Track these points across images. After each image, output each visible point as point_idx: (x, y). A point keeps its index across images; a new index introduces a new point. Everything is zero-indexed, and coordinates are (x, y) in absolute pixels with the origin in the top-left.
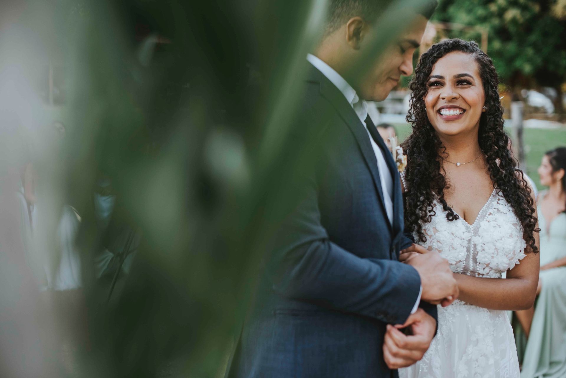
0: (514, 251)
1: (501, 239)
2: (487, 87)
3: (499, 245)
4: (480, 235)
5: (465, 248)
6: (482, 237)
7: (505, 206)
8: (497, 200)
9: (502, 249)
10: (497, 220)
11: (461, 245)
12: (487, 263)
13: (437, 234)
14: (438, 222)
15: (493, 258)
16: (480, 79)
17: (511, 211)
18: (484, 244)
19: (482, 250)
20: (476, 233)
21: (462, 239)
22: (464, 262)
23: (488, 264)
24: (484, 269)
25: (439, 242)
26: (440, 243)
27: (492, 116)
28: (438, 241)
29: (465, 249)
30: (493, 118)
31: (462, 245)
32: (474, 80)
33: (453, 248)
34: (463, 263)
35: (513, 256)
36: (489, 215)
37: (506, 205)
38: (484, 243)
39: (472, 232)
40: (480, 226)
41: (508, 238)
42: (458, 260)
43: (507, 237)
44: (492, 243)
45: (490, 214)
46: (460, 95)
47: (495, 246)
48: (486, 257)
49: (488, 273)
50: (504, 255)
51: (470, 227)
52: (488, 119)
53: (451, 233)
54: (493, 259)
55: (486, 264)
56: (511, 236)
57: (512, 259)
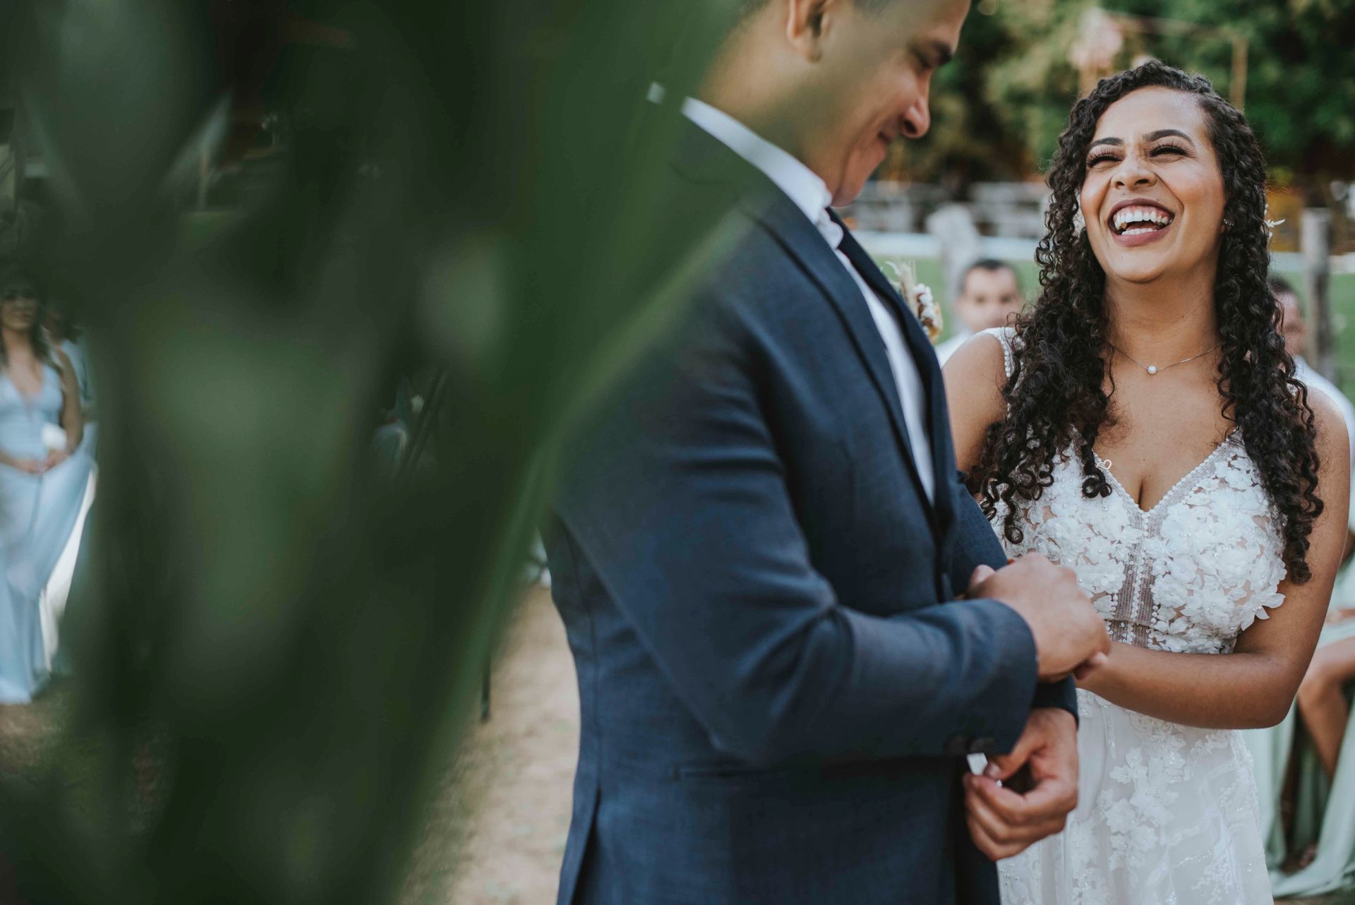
0: (1248, 583)
1: (1215, 549)
2: (1228, 171)
3: (1206, 562)
4: (1163, 536)
5: (1121, 563)
6: (1168, 541)
7: (1245, 473)
8: (1229, 459)
9: (1215, 573)
10: (1213, 504)
11: (1110, 555)
12: (1176, 607)
13: (1050, 522)
14: (1059, 495)
15: (1193, 595)
16: (1211, 149)
17: (1258, 487)
18: (1172, 559)
19: (1166, 573)
20: (1154, 531)
21: (1116, 542)
22: (1116, 597)
23: (1180, 607)
24: (1172, 621)
25: (1054, 541)
26: (1056, 544)
27: (1240, 240)
28: (1050, 539)
29: (1121, 567)
30: (1240, 243)
31: (1113, 557)
32: (1194, 146)
33: (1088, 560)
34: (1112, 600)
35: (1245, 595)
36: (1196, 492)
37: (1248, 472)
38: (1170, 556)
39: (1146, 527)
40: (1168, 515)
41: (1233, 547)
42: (1099, 591)
43: (1230, 545)
44: (1191, 556)
45: (1200, 489)
46: (1156, 175)
47: (1197, 564)
48: (1174, 590)
49: (1184, 633)
50: (1219, 588)
51: (1143, 516)
52: (1229, 247)
53: (1087, 524)
54: (1191, 597)
55: (1175, 610)
56: (1242, 543)
57: (1243, 601)
